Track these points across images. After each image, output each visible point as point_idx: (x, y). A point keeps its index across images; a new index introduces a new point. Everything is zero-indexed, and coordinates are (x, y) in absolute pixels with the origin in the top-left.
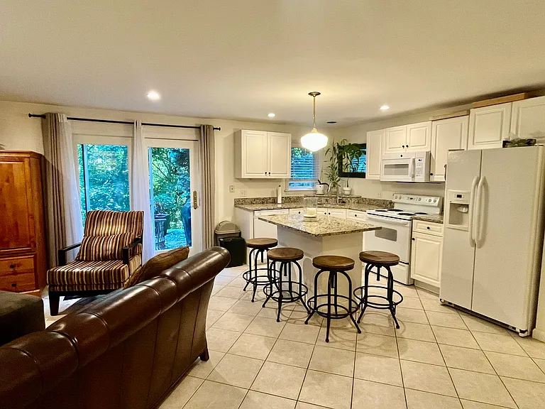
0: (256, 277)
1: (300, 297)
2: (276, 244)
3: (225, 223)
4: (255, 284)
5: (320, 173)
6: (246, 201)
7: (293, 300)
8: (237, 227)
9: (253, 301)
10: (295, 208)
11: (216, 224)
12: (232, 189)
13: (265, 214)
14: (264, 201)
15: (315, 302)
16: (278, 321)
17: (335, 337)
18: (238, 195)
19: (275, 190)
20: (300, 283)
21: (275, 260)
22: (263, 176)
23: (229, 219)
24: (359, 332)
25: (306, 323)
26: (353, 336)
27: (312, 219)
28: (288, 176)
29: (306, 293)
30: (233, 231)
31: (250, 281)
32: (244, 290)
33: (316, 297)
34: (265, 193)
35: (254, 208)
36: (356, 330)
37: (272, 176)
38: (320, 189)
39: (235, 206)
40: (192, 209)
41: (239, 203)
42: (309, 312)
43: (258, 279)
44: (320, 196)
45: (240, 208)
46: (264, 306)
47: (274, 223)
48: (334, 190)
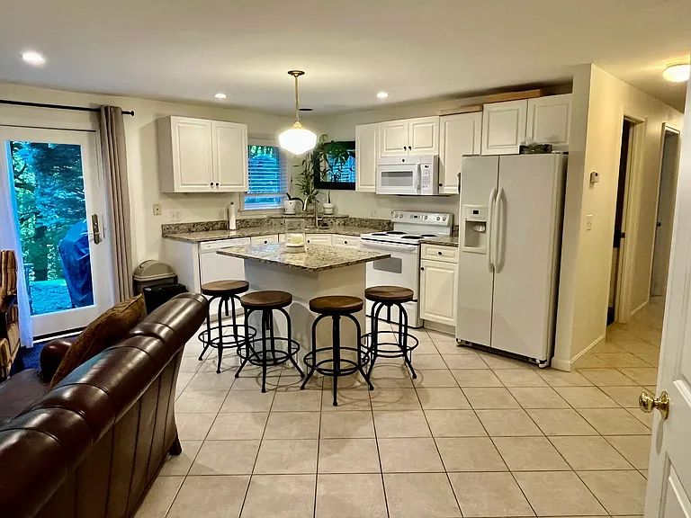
0: (221, 337)
1: (289, 356)
2: (245, 289)
3: (150, 264)
4: (220, 347)
5: (288, 182)
6: (181, 227)
7: (276, 364)
8: (170, 269)
9: (218, 372)
10: (259, 235)
11: (133, 269)
12: (157, 210)
14: (208, 227)
15: (314, 359)
16: (264, 391)
17: (343, 399)
18: (168, 218)
19: (224, 209)
20: (289, 340)
21: (253, 308)
22: (208, 189)
23: (155, 257)
24: (372, 388)
25: (302, 388)
26: (365, 394)
27: (298, 249)
28: (245, 188)
29: (298, 349)
30: (165, 275)
31: (210, 343)
32: (200, 359)
33: (314, 352)
34: (211, 215)
35: (198, 238)
36: (367, 387)
37: (221, 189)
38: (290, 206)
39: (164, 236)
40: (92, 244)
41: (168, 232)
42: (302, 375)
43: (224, 340)
44: (292, 216)
45: (174, 238)
46: (237, 376)
48: (311, 207)
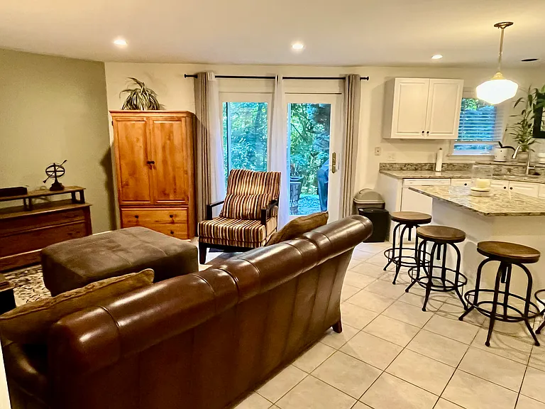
0: (400, 257)
1: (455, 287)
2: (428, 221)
3: (368, 191)
4: (399, 264)
5: (503, 131)
6: (394, 166)
7: (445, 289)
8: (380, 197)
9: (394, 283)
10: (460, 178)
11: (356, 192)
12: (378, 151)
13: (417, 184)
14: (417, 167)
15: (476, 297)
16: (424, 309)
17: (498, 342)
18: (385, 158)
19: (433, 153)
20: (457, 272)
21: (426, 239)
22: (420, 136)
23: (372, 187)
24: (537, 344)
25: (461, 319)
26: (527, 346)
27: (483, 193)
28: (455, 136)
29: (465, 284)
30: (375, 201)
31: (393, 259)
32: (385, 269)
33: (477, 290)
34: (420, 157)
35: (404, 176)
36: (533, 341)
37: (431, 137)
38: (500, 154)
39: (380, 171)
41: (384, 169)
42: (466, 307)
43: (403, 260)
44: (500, 164)
45: (386, 174)
46: (407, 291)
47: (429, 195)
48: (524, 156)
